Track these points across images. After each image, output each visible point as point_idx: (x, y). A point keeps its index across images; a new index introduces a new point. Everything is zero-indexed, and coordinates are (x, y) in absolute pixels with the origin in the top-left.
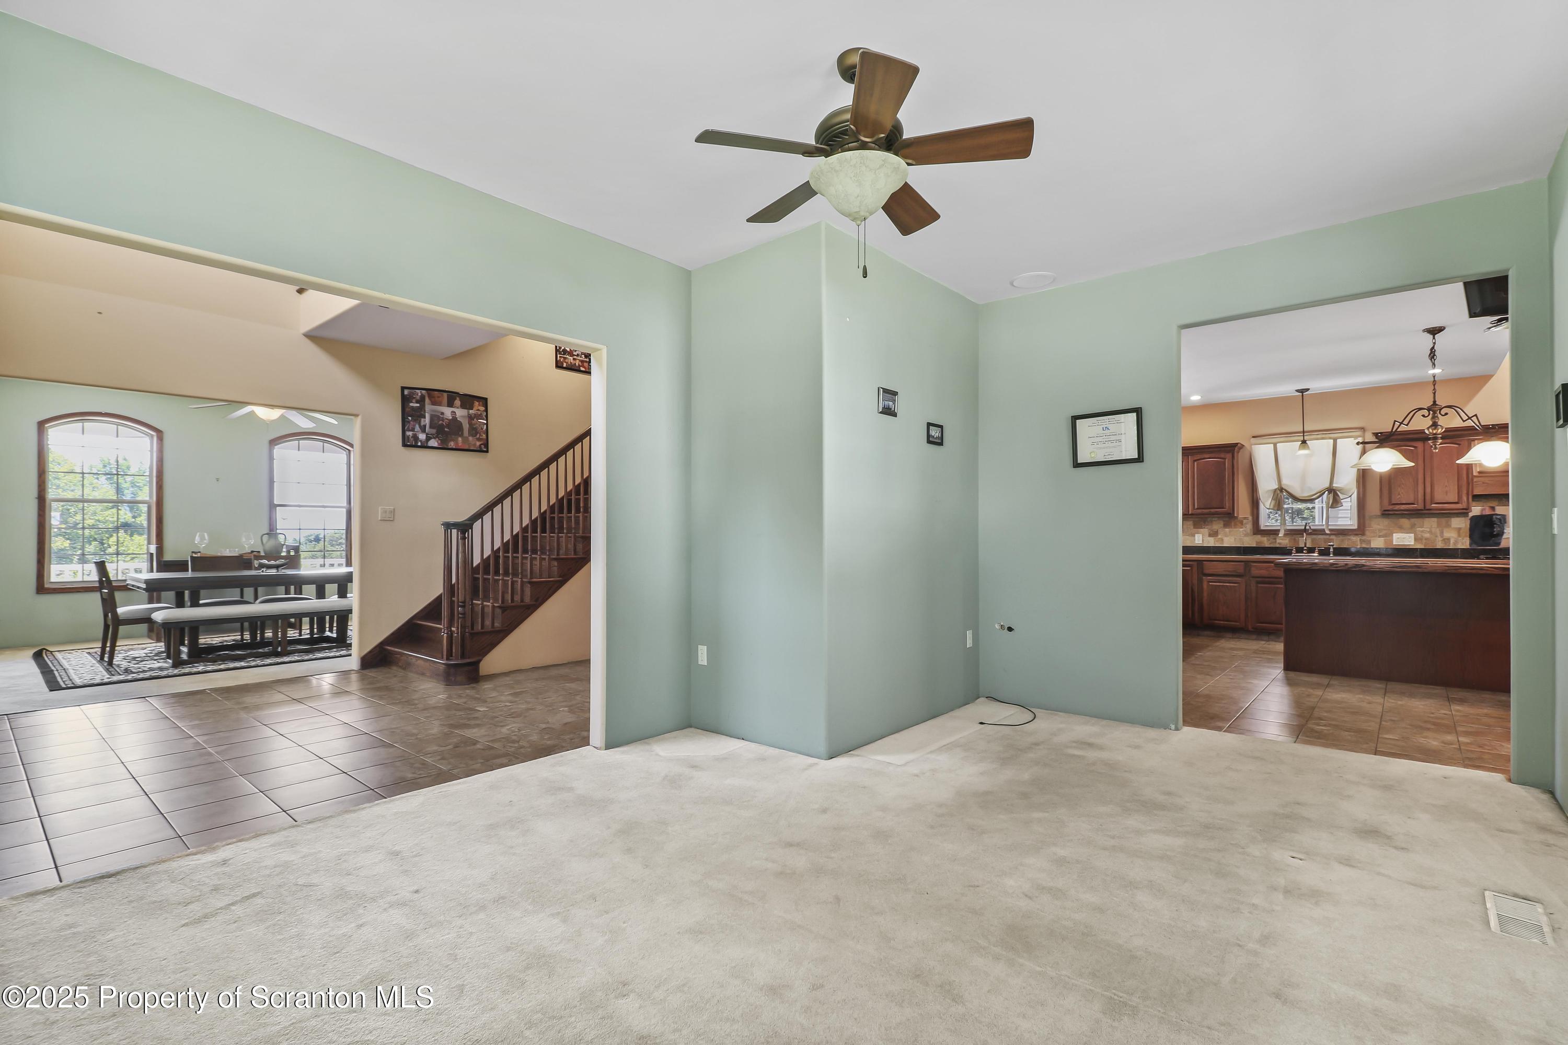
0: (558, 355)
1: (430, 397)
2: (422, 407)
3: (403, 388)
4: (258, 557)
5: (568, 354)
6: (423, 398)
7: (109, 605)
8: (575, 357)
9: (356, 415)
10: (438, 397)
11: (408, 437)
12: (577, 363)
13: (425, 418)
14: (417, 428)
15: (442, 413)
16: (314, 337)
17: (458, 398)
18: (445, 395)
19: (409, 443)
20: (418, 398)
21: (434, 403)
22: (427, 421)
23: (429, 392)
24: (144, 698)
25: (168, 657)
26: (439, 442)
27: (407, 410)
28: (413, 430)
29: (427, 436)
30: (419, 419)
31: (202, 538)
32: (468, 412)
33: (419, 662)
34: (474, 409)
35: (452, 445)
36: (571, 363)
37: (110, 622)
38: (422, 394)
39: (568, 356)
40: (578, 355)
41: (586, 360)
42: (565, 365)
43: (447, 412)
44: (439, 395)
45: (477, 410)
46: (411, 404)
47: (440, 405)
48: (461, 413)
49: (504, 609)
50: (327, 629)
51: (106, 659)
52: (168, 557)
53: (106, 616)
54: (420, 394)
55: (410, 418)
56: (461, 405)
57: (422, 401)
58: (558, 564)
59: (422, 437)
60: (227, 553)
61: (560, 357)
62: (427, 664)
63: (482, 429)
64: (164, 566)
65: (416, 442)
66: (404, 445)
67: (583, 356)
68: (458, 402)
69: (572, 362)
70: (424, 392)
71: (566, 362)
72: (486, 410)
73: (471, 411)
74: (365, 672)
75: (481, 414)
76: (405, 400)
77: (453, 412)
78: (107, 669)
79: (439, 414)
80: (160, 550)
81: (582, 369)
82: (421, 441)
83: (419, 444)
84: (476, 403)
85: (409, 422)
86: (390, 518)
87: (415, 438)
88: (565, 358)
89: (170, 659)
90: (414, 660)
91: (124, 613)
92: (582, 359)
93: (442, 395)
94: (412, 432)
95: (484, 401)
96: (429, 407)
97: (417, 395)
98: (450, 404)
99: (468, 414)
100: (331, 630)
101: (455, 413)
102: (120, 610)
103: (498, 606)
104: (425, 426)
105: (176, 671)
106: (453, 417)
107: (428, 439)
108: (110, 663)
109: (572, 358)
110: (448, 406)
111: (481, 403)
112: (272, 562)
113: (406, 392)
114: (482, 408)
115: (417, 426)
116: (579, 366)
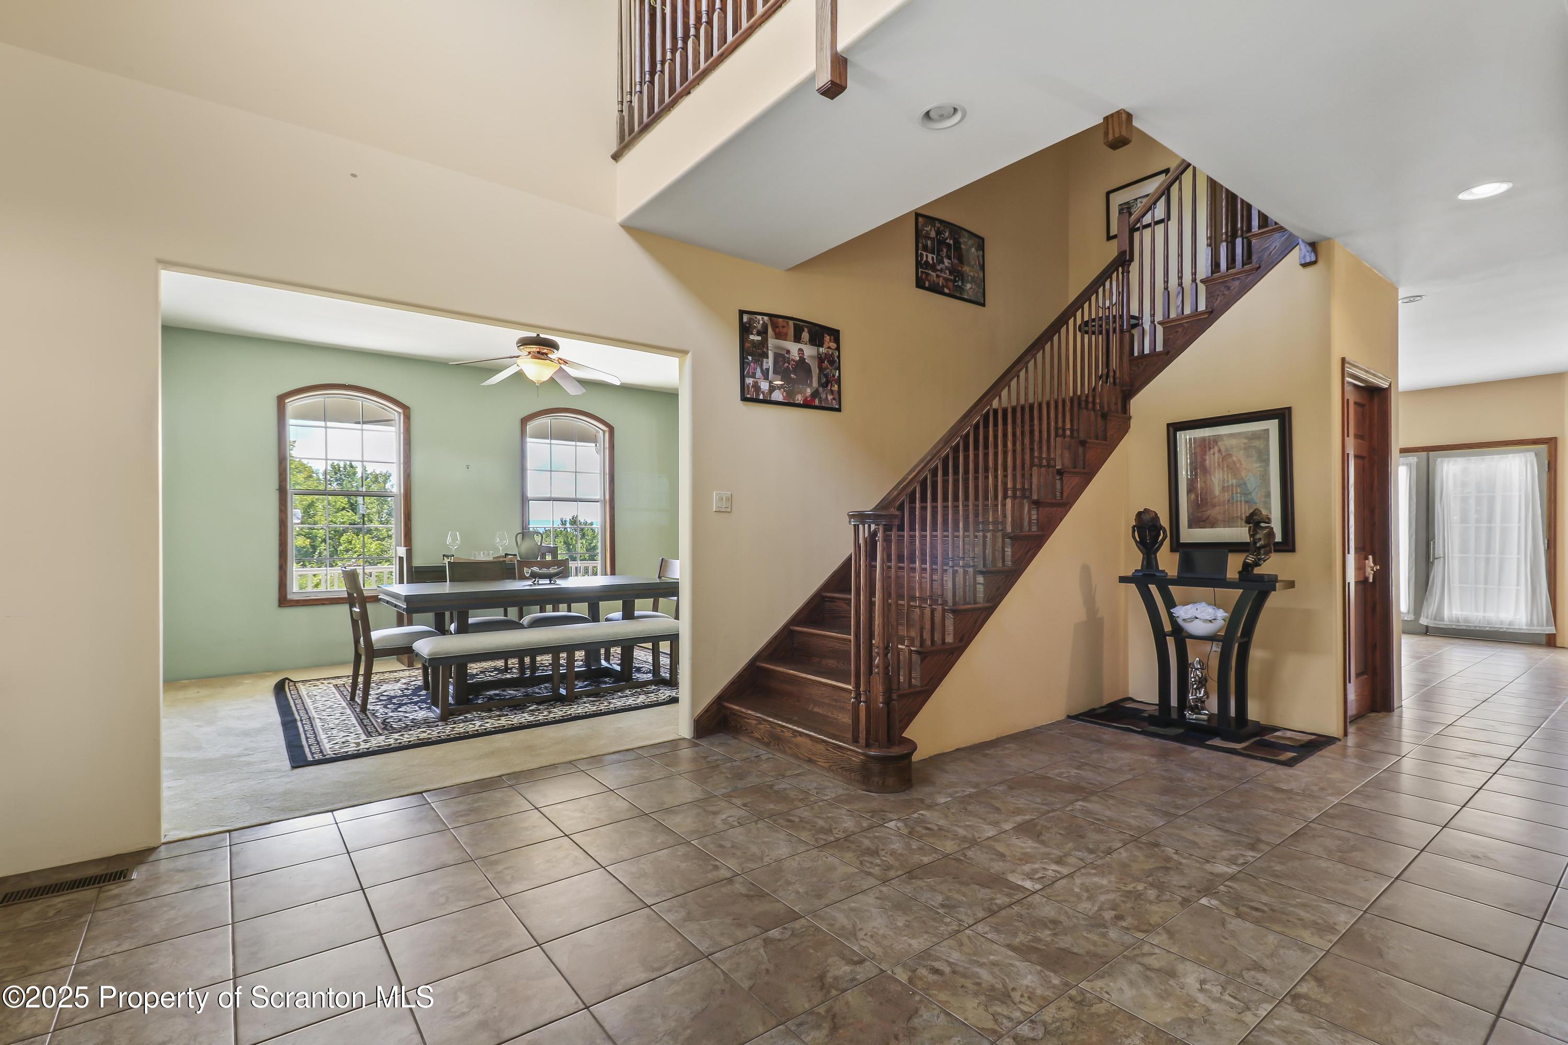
0: (920, 270)
1: (775, 327)
2: (764, 343)
3: (742, 313)
4: (529, 564)
5: (930, 269)
6: (765, 326)
7: (361, 625)
8: (939, 273)
9: (685, 352)
10: (783, 327)
11: (748, 386)
12: (941, 282)
13: (768, 358)
14: (759, 373)
15: (788, 352)
16: (631, 228)
17: (806, 330)
18: (791, 323)
19: (749, 396)
20: (759, 327)
21: (779, 336)
22: (769, 363)
23: (773, 318)
24: (421, 793)
25: (435, 703)
26: (785, 394)
27: (747, 345)
28: (754, 376)
29: (770, 386)
30: (761, 359)
31: (454, 539)
32: (818, 351)
33: (799, 739)
34: (824, 346)
35: (800, 399)
36: (933, 280)
37: (362, 651)
38: (764, 322)
39: (930, 272)
40: (941, 271)
41: (950, 277)
42: (927, 284)
43: (794, 348)
44: (785, 324)
45: (828, 348)
46: (752, 337)
47: (786, 340)
48: (809, 351)
49: (923, 655)
50: (603, 657)
51: (358, 700)
52: (418, 562)
53: (357, 642)
54: (761, 322)
55: (750, 358)
56: (809, 340)
57: (763, 332)
58: (985, 580)
59: (764, 386)
60: (482, 557)
61: (922, 272)
62: (821, 747)
63: (834, 376)
64: (418, 575)
65: (758, 395)
66: (744, 399)
67: (947, 271)
68: (805, 335)
69: (935, 280)
70: (766, 318)
71: (928, 280)
72: (838, 349)
73: (821, 349)
74: (704, 743)
75: (832, 354)
76: (745, 330)
77: (801, 350)
78: (361, 720)
79: (784, 353)
80: (409, 553)
81: (946, 291)
82: (763, 393)
83: (761, 397)
84: (827, 338)
85: (749, 364)
86: (725, 511)
87: (757, 387)
88: (927, 274)
89: (437, 707)
90: (788, 734)
91: (378, 640)
92: (945, 276)
93: (788, 323)
94: (753, 379)
95: (835, 334)
96: (772, 342)
97: (759, 323)
98: (797, 339)
99: (818, 354)
100: (607, 659)
101: (802, 350)
102: (375, 635)
103: (915, 651)
104: (768, 370)
105: (447, 730)
106: (800, 357)
107: (772, 389)
108: (364, 709)
109: (934, 274)
110: (795, 341)
111: (832, 337)
112: (544, 571)
113: (745, 318)
114: (833, 345)
115: (759, 370)
116: (943, 286)
